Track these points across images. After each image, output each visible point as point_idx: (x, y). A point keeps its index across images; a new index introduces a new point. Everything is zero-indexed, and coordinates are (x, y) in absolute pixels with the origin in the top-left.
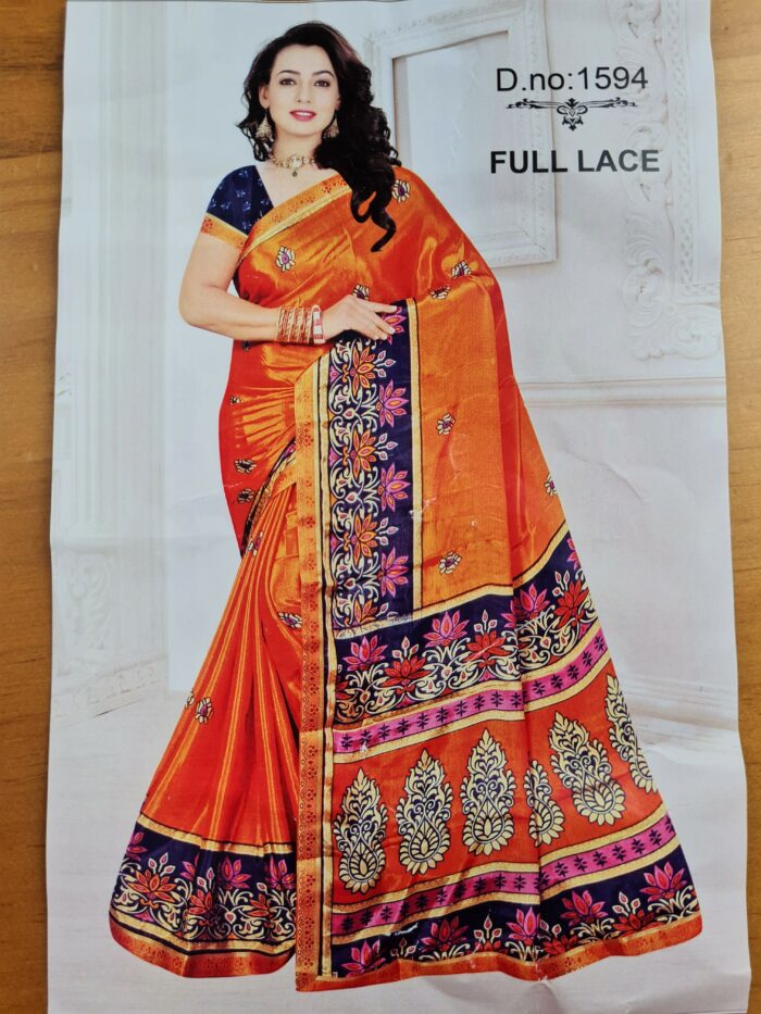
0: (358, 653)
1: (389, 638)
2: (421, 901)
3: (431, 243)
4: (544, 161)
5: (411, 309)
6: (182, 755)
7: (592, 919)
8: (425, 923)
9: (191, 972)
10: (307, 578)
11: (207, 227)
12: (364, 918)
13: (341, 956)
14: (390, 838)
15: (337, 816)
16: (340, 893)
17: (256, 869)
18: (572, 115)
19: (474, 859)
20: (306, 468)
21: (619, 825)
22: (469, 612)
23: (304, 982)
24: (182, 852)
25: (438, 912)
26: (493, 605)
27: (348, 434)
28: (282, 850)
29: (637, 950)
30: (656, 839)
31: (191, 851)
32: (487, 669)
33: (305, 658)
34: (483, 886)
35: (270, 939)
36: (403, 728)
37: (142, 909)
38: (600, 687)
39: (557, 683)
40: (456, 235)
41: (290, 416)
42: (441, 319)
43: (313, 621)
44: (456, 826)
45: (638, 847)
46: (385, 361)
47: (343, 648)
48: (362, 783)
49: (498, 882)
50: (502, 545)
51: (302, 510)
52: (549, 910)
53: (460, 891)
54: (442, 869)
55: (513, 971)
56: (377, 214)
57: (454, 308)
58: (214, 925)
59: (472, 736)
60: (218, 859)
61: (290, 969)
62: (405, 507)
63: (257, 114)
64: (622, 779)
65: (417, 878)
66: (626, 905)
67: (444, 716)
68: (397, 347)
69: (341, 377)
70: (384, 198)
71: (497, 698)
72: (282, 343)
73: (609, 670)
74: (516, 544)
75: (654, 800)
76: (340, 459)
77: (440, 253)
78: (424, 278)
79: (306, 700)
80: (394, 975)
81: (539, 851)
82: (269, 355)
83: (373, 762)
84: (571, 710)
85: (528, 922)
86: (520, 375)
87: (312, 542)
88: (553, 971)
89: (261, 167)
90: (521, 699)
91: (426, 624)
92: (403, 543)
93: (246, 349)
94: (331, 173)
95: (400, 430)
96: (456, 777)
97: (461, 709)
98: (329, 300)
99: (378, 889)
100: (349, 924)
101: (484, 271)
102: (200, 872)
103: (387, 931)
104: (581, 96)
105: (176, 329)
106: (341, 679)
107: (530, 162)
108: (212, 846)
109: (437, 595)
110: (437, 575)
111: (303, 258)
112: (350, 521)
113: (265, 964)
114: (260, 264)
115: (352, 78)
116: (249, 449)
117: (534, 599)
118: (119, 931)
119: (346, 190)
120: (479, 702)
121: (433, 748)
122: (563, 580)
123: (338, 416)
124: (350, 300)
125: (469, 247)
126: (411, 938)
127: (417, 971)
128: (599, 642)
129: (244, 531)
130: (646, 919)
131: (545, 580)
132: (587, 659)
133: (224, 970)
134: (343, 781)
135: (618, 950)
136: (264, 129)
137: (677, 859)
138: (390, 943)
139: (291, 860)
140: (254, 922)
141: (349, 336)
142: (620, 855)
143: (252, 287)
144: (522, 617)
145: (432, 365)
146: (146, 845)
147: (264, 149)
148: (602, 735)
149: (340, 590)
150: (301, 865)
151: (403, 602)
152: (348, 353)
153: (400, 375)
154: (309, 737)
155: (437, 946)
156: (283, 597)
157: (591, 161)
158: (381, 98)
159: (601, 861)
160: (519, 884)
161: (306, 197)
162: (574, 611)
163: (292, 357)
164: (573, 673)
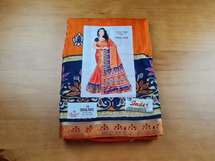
0: (106, 71)
1: (108, 70)
2: (111, 88)
3: (111, 43)
4: (120, 38)
5: (110, 48)
6: (92, 78)
7: (124, 89)
8: (111, 89)
9: (93, 93)
10: (102, 65)
11: (94, 42)
12: (106, 89)
13: (105, 92)
14: (108, 83)
15: (104, 82)
16: (104, 87)
17: (98, 85)
18: (122, 34)
19: (115, 85)
20: (102, 58)
21: (126, 82)
22: (114, 68)
23: (102, 94)
24: (92, 84)
25: (112, 89)
26: (116, 68)
27: (105, 56)
28: (100, 84)
29: (127, 92)
30: (129, 83)
31: (93, 84)
32: (116, 72)
33: (102, 71)
34: (115, 87)
35: (99, 90)
36: (109, 76)
37: (89, 88)
38: (124, 74)
39: (121, 73)
40: (113, 43)
41: (101, 54)
42: (112, 48)
43: (102, 69)
44: (114, 82)
45: (127, 84)
46: (108, 51)
47: (105, 71)
48: (106, 80)
49: (117, 87)
50: (117, 64)
51: (102, 61)
52: (120, 89)
53: (114, 87)
54: (112, 85)
55: (118, 93)
56: (107, 41)
57: (113, 47)
58: (95, 89)
59: (115, 77)
60: (95, 84)
61: (100, 93)
62: (109, 61)
63: (98, 34)
64: (126, 80)
65: (110, 86)
66: (126, 88)
67: (112, 75)
68: (109, 50)
69: (104, 52)
70: (108, 40)
71: (116, 74)
72: (100, 50)
73: (125, 72)
74: (118, 64)
75: (129, 81)
76: (104, 57)
77: (112, 44)
78: (111, 45)
79: (102, 74)
80: (108, 94)
81: (120, 84)
82: (99, 50)
83: (107, 78)
84: (122, 75)
85: (119, 89)
86: (118, 52)
87: (102, 63)
88: (121, 93)
89: (99, 38)
90: (118, 74)
91: (111, 69)
92: (109, 63)
93: (97, 50)
94: (104, 38)
95: (109, 56)
96: (113, 79)
97: (114, 75)
98: (104, 47)
99: (107, 87)
100: (105, 90)
101: (115, 45)
102: (94, 85)
103: (108, 90)
104: (123, 33)
105: (92, 48)
106: (105, 73)
107: (119, 38)
108: (94, 84)
109: (112, 67)
110: (112, 66)
111: (102, 44)
112: (105, 62)
113: (99, 92)
114: (98, 44)
115: (105, 32)
116: (97, 57)
117: (119, 67)
118: (87, 90)
119: (105, 39)
120: (115, 74)
121: (112, 77)
122: (121, 66)
123: (104, 55)
124: (105, 47)
125: (114, 44)
126: (110, 91)
127: (110, 93)
128: (124, 70)
129: (97, 62)
130: (128, 89)
131: (120, 66)
132: (123, 72)
133: (95, 93)
134: (105, 79)
135: (126, 92)
136: (99, 35)
137: (130, 85)
138: (108, 91)
139: (101, 85)
140: (98, 89)
141: (105, 49)
142: (126, 85)
143: (98, 46)
144: (118, 68)
145: (111, 51)
146: (89, 84)
147: (99, 36)
148: (125, 77)
149: (104, 66)
150: (102, 85)
151: (109, 67)
152: (105, 50)
153: (109, 52)
154: (102, 77)
155: (112, 91)
156: (100, 67)
157: (123, 38)
158: (107, 33)
159: (124, 85)
160: (118, 87)
161: (102, 40)
162: (122, 68)
163: (101, 51)
164: (122, 72)
